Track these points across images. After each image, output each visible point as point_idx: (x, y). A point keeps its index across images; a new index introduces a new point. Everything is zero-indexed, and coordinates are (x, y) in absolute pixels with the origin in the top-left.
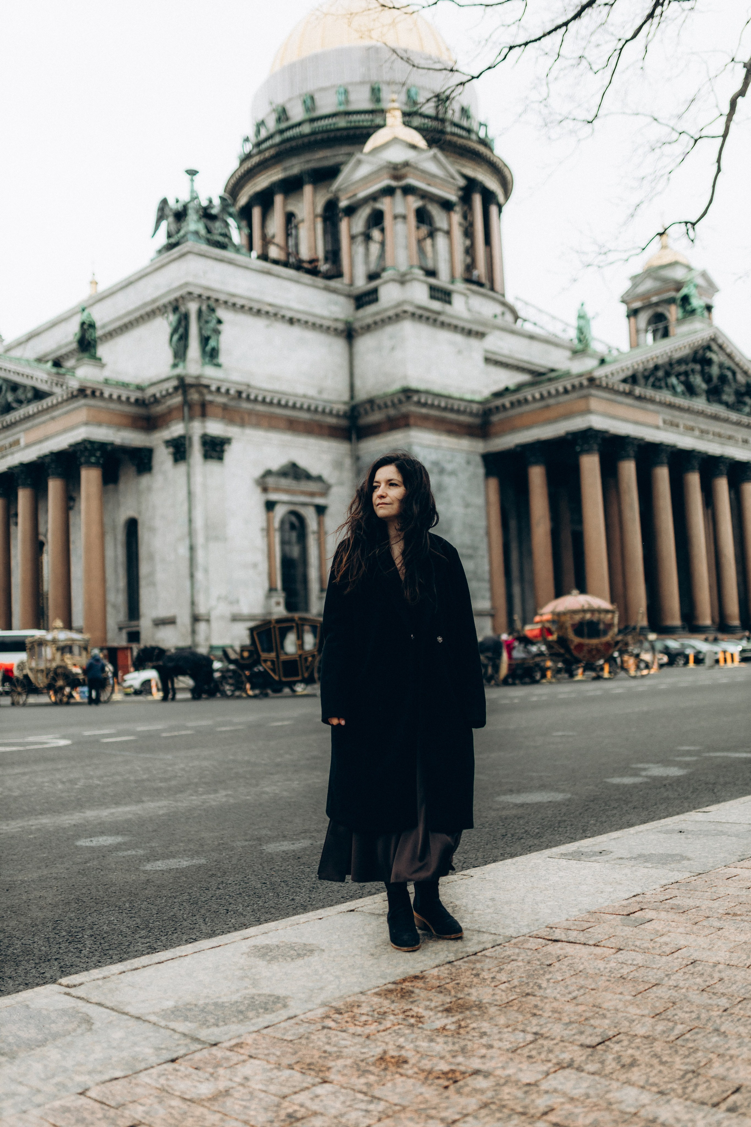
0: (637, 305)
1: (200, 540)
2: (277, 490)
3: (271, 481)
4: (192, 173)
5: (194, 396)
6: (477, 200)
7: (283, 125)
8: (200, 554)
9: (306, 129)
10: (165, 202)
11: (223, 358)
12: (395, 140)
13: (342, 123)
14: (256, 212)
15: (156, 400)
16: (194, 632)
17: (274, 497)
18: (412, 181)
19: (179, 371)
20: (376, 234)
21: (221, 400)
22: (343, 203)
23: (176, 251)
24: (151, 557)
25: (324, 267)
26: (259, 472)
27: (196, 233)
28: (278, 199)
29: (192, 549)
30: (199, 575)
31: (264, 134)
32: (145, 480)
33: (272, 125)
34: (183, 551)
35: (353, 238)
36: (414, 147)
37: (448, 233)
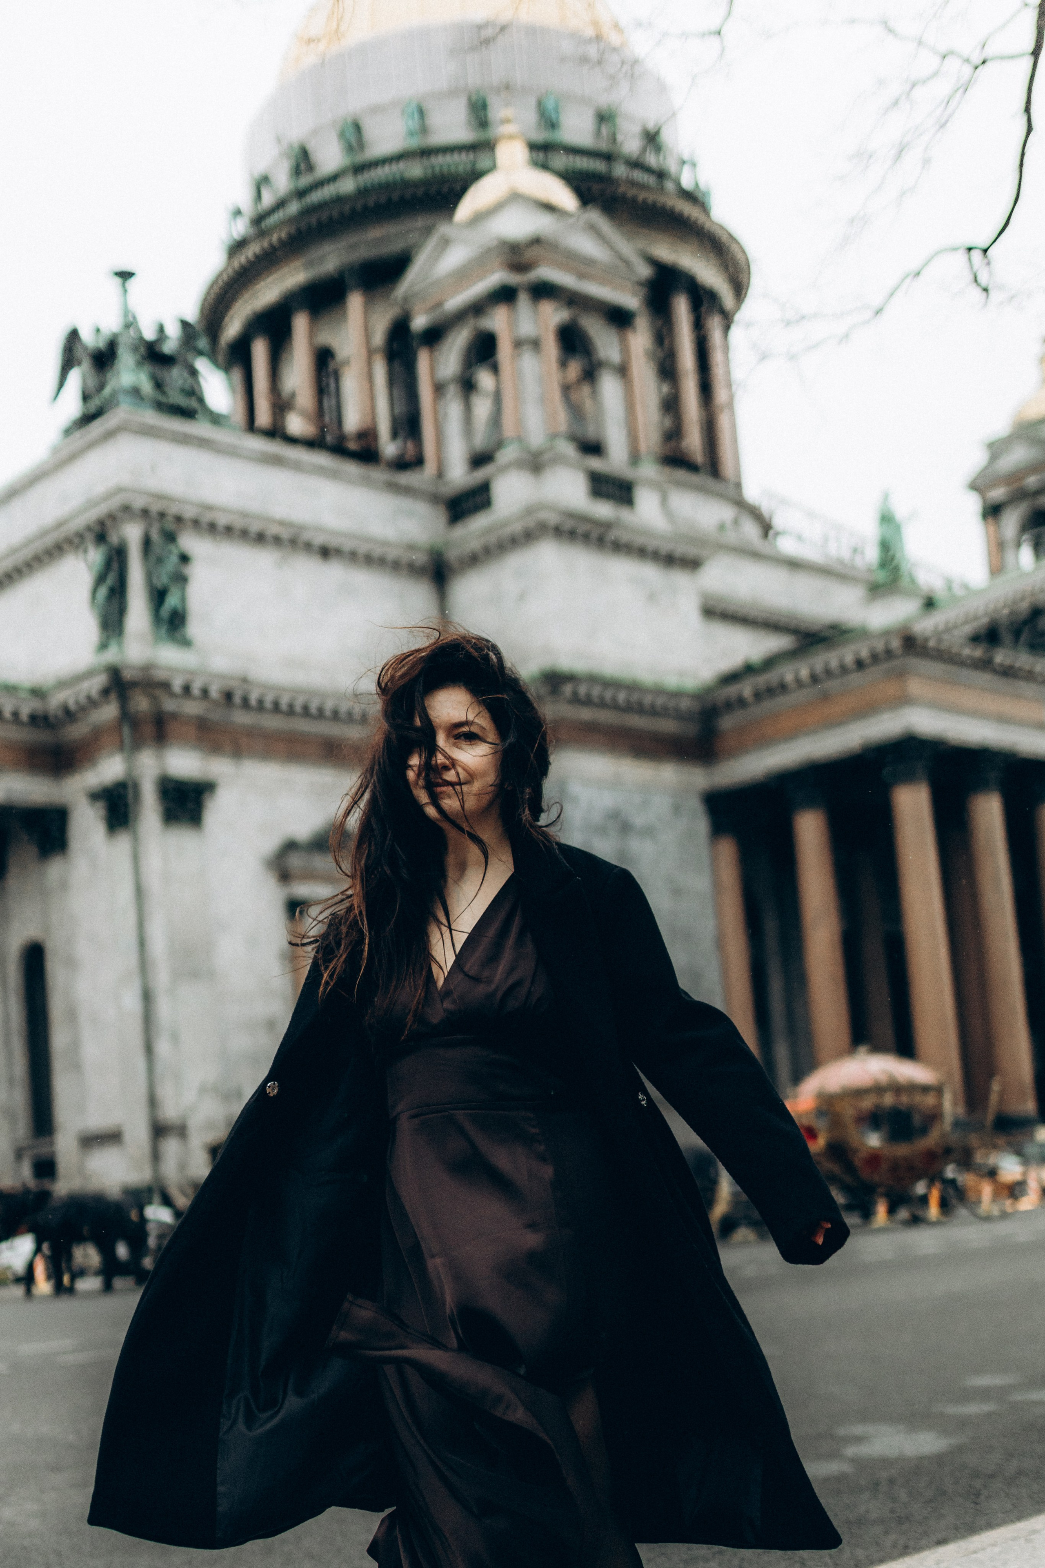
0: (998, 494)
1: (162, 977)
2: (310, 876)
3: (295, 861)
4: (125, 276)
5: (141, 704)
6: (682, 307)
7: (305, 180)
8: (164, 1008)
9: (348, 186)
10: (74, 336)
11: (194, 628)
12: (515, 197)
13: (415, 170)
14: (260, 350)
15: (69, 715)
16: (156, 1156)
17: (303, 890)
18: (548, 273)
19: (111, 656)
20: (485, 379)
21: (192, 708)
22: (420, 322)
23: (97, 428)
24: (72, 1016)
25: (389, 448)
26: (270, 844)
27: (135, 392)
28: (301, 323)
29: (147, 997)
30: (163, 1047)
31: (268, 199)
32: (55, 869)
33: (282, 182)
34: (132, 1001)
35: (439, 389)
36: (549, 208)
37: (623, 371)
